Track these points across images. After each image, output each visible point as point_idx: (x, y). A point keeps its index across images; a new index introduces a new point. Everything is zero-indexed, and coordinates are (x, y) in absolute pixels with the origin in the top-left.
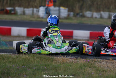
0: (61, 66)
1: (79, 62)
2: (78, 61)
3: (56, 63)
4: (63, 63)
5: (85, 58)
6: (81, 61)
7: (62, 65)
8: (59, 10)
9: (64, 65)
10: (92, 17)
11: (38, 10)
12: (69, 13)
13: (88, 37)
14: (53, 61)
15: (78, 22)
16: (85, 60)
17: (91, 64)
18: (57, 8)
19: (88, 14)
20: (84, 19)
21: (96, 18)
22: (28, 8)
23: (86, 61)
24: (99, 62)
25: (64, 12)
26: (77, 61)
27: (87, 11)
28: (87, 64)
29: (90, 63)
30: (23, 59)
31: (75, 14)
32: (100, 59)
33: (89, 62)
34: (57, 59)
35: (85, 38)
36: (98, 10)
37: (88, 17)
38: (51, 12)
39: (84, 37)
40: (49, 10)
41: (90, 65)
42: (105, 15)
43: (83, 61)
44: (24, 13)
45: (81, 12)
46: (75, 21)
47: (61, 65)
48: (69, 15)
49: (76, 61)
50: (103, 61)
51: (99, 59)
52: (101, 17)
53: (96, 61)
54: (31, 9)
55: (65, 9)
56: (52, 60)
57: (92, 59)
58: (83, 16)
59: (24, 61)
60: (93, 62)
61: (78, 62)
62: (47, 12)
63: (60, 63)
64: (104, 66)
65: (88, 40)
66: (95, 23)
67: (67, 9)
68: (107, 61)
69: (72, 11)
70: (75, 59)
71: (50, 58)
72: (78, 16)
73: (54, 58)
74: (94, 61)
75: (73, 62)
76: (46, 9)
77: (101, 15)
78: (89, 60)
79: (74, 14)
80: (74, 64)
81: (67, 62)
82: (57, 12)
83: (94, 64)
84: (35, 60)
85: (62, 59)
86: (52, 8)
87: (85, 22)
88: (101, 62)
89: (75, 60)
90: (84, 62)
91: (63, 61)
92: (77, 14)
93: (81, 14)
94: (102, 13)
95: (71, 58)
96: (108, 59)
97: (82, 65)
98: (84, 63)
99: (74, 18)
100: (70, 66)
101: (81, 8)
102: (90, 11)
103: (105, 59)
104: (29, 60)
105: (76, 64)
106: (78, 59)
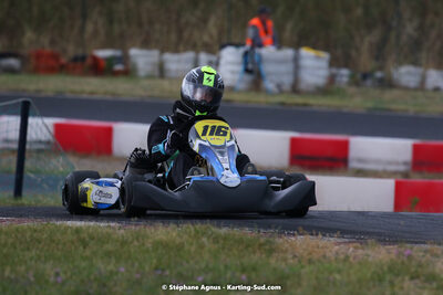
0: (303, 271)
1: (370, 259)
3: (285, 260)
4: (310, 262)
5: (395, 242)
6: (380, 253)
7: (307, 269)
8: (296, 60)
9: (312, 267)
10: (421, 87)
11: (214, 58)
12: (334, 70)
13: (405, 163)
14: (271, 251)
15: (370, 104)
16: (393, 248)
17: (419, 266)
18: (288, 53)
19: (406, 74)
20: (389, 95)
21: (437, 89)
22: (176, 51)
23: (399, 254)
25: (314, 66)
26: (364, 252)
27: (400, 64)
28: (403, 263)
29: (414, 263)
30: (158, 245)
31: (359, 76)
33: (408, 256)
34: (287, 245)
35: (392, 168)
37: (406, 89)
38: (267, 68)
39: (390, 163)
40: (256, 58)
41: (413, 270)
43: (389, 252)
44: (161, 71)
45: (381, 68)
47: (302, 267)
48: (332, 79)
49: (360, 252)
53: (436, 256)
54: (190, 55)
55: (318, 58)
56: (267, 247)
57: (423, 246)
58: (388, 84)
59: (159, 251)
60: (424, 259)
61: (368, 256)
62: (250, 66)
63: (300, 261)
65: (406, 175)
67: (325, 56)
69: (346, 66)
70: (358, 245)
71: (262, 240)
72: (369, 82)
73: (277, 239)
74: (428, 255)
75: (347, 258)
76: (246, 54)
78: (412, 249)
79: (352, 77)
80: (351, 263)
81: (324, 256)
82: (289, 67)
83: (428, 265)
84: (202, 247)
85: (304, 246)
86: (268, 51)
87: (394, 106)
89: (356, 248)
90: (393, 256)
91: (310, 254)
92: (365, 76)
93: (379, 74)
95: (339, 240)
97: (382, 269)
98: (392, 260)
99: (353, 89)
100: (340, 272)
101: (379, 53)
102: (415, 63)
104: (180, 248)
105: (360, 263)
106: (367, 244)
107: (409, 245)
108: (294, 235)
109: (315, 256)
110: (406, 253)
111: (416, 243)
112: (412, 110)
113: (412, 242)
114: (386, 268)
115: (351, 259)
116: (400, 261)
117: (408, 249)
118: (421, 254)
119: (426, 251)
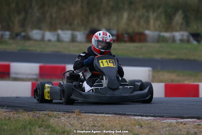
1: (20, 119)
2: (20, 115)
5: (32, 110)
6: (25, 116)
10: (43, 39)
12: (3, 32)
13: (36, 74)
15: (19, 48)
16: (31, 114)
17: (43, 121)
19: (36, 34)
20: (28, 43)
21: (50, 41)
23: (33, 116)
24: (56, 118)
27: (33, 28)
28: (35, 120)
29: (40, 120)
31: (14, 35)
32: (58, 113)
33: (38, 117)
35: (30, 77)
36: (53, 28)
37: (36, 40)
39: (29, 74)
41: (40, 123)
42: (66, 35)
43: (29, 115)
45: (24, 31)
46: (14, 47)
48: (2, 36)
49: (16, 115)
50: (63, 116)
51: (56, 113)
52: (59, 40)
53: (50, 116)
57: (45, 112)
58: (27, 38)
60: (45, 118)
61: (19, 117)
64: (65, 124)
65: (36, 80)
66: (49, 49)
68: (70, 116)
69: (8, 30)
70: (15, 112)
72: (19, 38)
74: (47, 116)
75: (9, 119)
77: (58, 35)
79: (11, 35)
80: (11, 121)
83: (47, 121)
87: (30, 48)
88: (59, 118)
89: (14, 114)
90: (31, 117)
92: (17, 35)
93: (23, 34)
94: (60, 32)
95: (6, 110)
96: (72, 112)
98: (30, 119)
99: (11, 41)
100: (6, 125)
101: (23, 24)
102: (40, 28)
103: (66, 112)
105: (16, 121)
106: (19, 112)
107: (38, 112)
110: (38, 115)
111: (42, 111)
112: (38, 50)
114: (27, 123)
115: (12, 119)
116: (34, 119)
117: (38, 114)
118: (43, 116)
119: (46, 114)
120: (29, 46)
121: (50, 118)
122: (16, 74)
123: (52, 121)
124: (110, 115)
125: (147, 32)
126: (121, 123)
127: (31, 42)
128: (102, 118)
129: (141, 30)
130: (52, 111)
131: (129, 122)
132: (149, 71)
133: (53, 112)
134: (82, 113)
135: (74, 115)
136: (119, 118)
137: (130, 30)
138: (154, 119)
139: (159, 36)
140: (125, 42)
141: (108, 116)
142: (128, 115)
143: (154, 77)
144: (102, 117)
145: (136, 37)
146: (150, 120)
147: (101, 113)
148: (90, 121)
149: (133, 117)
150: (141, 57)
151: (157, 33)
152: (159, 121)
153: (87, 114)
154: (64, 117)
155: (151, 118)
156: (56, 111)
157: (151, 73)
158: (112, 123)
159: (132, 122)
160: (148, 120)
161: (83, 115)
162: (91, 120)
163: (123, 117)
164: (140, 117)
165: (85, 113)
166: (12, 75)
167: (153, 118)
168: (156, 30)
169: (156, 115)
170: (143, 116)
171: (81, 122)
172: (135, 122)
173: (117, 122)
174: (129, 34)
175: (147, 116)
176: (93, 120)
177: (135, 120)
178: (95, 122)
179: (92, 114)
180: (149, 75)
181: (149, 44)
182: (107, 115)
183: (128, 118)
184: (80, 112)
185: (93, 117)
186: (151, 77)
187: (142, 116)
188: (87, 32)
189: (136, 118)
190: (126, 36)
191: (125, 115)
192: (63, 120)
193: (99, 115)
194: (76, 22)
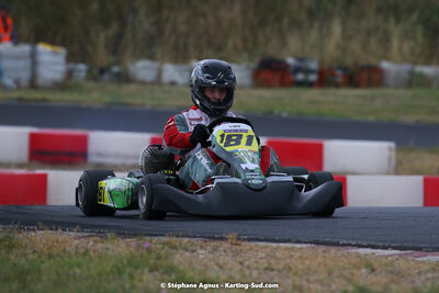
0: (43, 266)
1: (110, 252)
2: (109, 246)
3: (25, 255)
4: (50, 256)
5: (134, 235)
6: (119, 246)
7: (47, 264)
8: (33, 56)
9: (52, 261)
10: (158, 81)
12: (72, 66)
14: (11, 247)
15: (107, 99)
16: (133, 241)
17: (158, 259)
18: (25, 48)
19: (143, 69)
20: (127, 89)
21: (173, 83)
23: (138, 247)
24: (187, 250)
25: (51, 61)
26: (104, 246)
27: (137, 57)
28: (142, 256)
29: (153, 255)
31: (96, 71)
32: (192, 240)
33: (148, 249)
34: (26, 241)
35: (130, 162)
36: (181, 56)
37: (143, 83)
39: (127, 157)
41: (152, 262)
43: (128, 245)
45: (118, 63)
46: (95, 96)
47: (42, 262)
48: (70, 74)
49: (100, 245)
50: (201, 247)
51: (187, 240)
53: (175, 248)
55: (55, 53)
56: (7, 243)
57: (162, 238)
58: (125, 78)
60: (163, 252)
61: (108, 249)
63: (40, 257)
64: (206, 265)
67: (62, 51)
68: (218, 247)
69: (83, 61)
70: (98, 238)
72: (106, 77)
73: (17, 235)
74: (166, 248)
75: (86, 252)
78: (151, 242)
79: (89, 72)
80: (90, 257)
81: (64, 251)
82: (27, 63)
83: (167, 257)
85: (44, 241)
86: (5, 47)
87: (131, 101)
88: (194, 251)
89: (96, 242)
90: (132, 249)
91: (50, 248)
92: (102, 71)
93: (116, 69)
95: (79, 234)
96: (222, 239)
97: (121, 262)
98: (131, 253)
99: (90, 85)
100: (79, 266)
101: (116, 47)
102: (151, 57)
103: (210, 238)
105: (100, 257)
106: (107, 238)
107: (148, 238)
108: (34, 230)
109: (55, 251)
110: (147, 244)
111: (156, 235)
112: (149, 104)
113: (151, 235)
114: (125, 261)
115: (91, 253)
116: (138, 254)
117: (147, 242)
118: (159, 246)
119: (164, 244)
120: (129, 95)
121: (173, 251)
122: (99, 155)
123: (179, 258)
124: (304, 246)
125: (385, 65)
126: (329, 262)
127: (132, 87)
128: (287, 252)
129: (372, 61)
130: (178, 236)
131: (346, 261)
132: (390, 149)
133: (180, 239)
134: (244, 240)
135: (226, 245)
136: (324, 252)
137: (349, 61)
138: (400, 255)
139: (412, 73)
140: (337, 86)
141: (301, 248)
142: (343, 245)
143: (399, 162)
144: (286, 249)
145: (362, 76)
146: (391, 255)
147: (285, 242)
148: (261, 258)
149: (354, 250)
150: (371, 118)
151: (406, 67)
152: (410, 258)
153: (253, 244)
154: (205, 249)
155: (394, 252)
156: (187, 236)
157: (393, 154)
158: (308, 262)
159: (353, 261)
160: (389, 256)
161: (246, 245)
162: (263, 255)
163: (333, 251)
164: (369, 251)
165: (250, 240)
166: (93, 159)
167: (398, 252)
168: (404, 61)
169: (406, 245)
170: (377, 247)
171: (241, 259)
172: (358, 260)
173: (320, 259)
174: (345, 69)
175: (385, 248)
176: (267, 254)
177: (358, 255)
178: (273, 261)
179: (264, 244)
180: (390, 159)
181: (390, 91)
182: (299, 246)
183: (344, 251)
184: (239, 239)
185: (268, 250)
186: (393, 162)
187: (373, 247)
188: (254, 65)
189: (362, 251)
190: (339, 73)
191: (336, 244)
192: (201, 256)
193: (281, 245)
194: (230, 43)
